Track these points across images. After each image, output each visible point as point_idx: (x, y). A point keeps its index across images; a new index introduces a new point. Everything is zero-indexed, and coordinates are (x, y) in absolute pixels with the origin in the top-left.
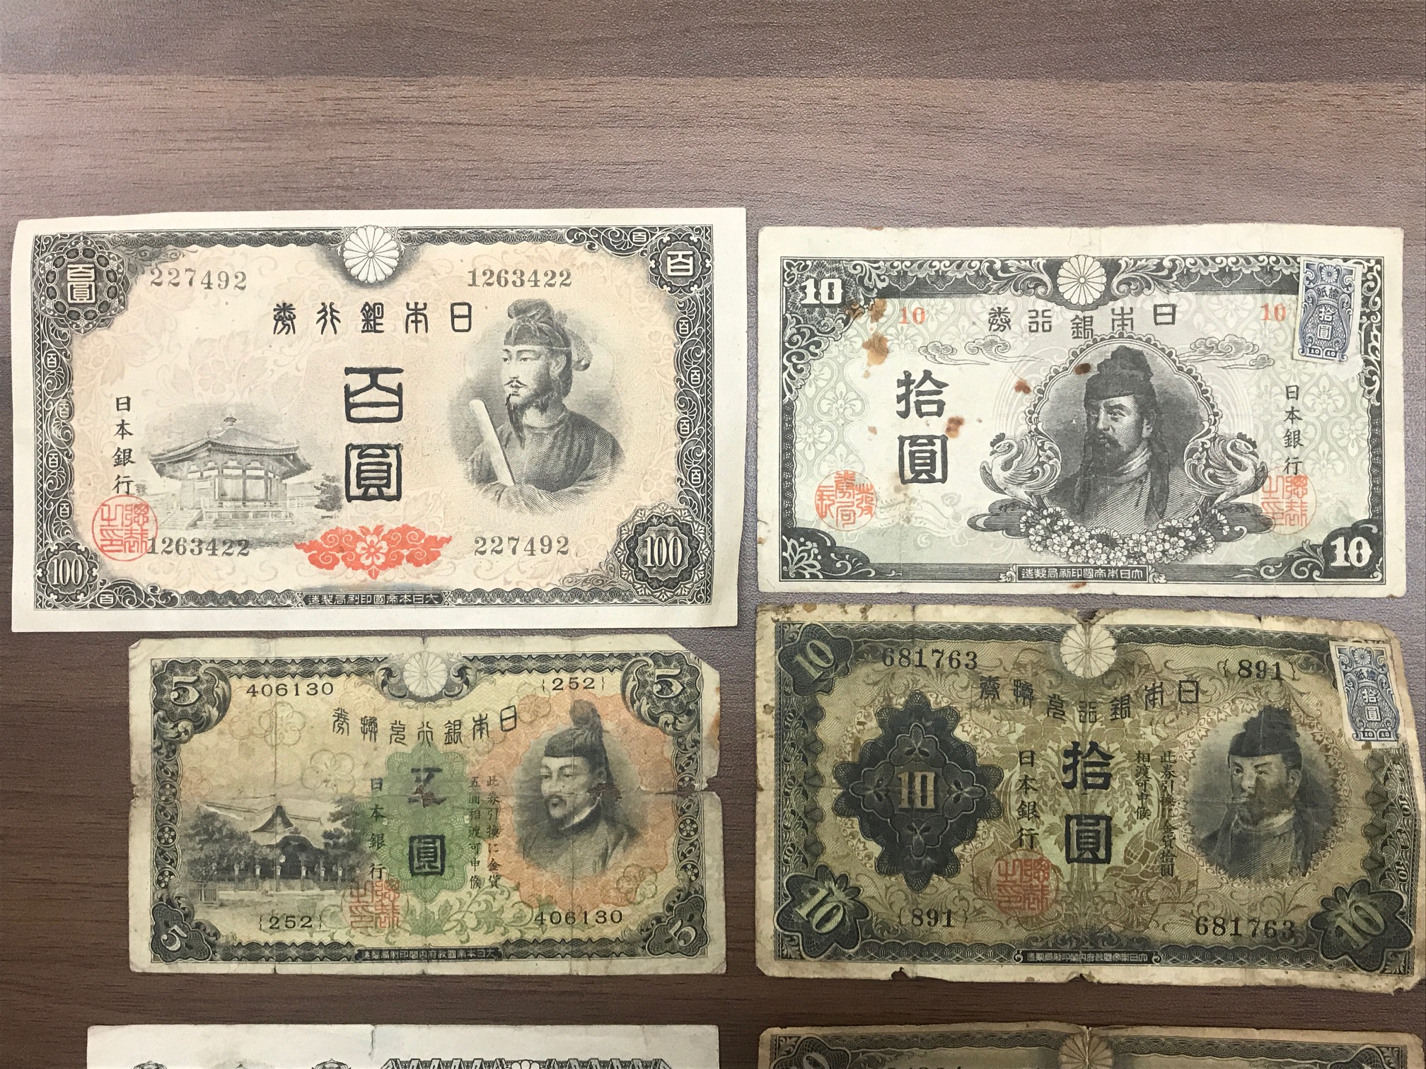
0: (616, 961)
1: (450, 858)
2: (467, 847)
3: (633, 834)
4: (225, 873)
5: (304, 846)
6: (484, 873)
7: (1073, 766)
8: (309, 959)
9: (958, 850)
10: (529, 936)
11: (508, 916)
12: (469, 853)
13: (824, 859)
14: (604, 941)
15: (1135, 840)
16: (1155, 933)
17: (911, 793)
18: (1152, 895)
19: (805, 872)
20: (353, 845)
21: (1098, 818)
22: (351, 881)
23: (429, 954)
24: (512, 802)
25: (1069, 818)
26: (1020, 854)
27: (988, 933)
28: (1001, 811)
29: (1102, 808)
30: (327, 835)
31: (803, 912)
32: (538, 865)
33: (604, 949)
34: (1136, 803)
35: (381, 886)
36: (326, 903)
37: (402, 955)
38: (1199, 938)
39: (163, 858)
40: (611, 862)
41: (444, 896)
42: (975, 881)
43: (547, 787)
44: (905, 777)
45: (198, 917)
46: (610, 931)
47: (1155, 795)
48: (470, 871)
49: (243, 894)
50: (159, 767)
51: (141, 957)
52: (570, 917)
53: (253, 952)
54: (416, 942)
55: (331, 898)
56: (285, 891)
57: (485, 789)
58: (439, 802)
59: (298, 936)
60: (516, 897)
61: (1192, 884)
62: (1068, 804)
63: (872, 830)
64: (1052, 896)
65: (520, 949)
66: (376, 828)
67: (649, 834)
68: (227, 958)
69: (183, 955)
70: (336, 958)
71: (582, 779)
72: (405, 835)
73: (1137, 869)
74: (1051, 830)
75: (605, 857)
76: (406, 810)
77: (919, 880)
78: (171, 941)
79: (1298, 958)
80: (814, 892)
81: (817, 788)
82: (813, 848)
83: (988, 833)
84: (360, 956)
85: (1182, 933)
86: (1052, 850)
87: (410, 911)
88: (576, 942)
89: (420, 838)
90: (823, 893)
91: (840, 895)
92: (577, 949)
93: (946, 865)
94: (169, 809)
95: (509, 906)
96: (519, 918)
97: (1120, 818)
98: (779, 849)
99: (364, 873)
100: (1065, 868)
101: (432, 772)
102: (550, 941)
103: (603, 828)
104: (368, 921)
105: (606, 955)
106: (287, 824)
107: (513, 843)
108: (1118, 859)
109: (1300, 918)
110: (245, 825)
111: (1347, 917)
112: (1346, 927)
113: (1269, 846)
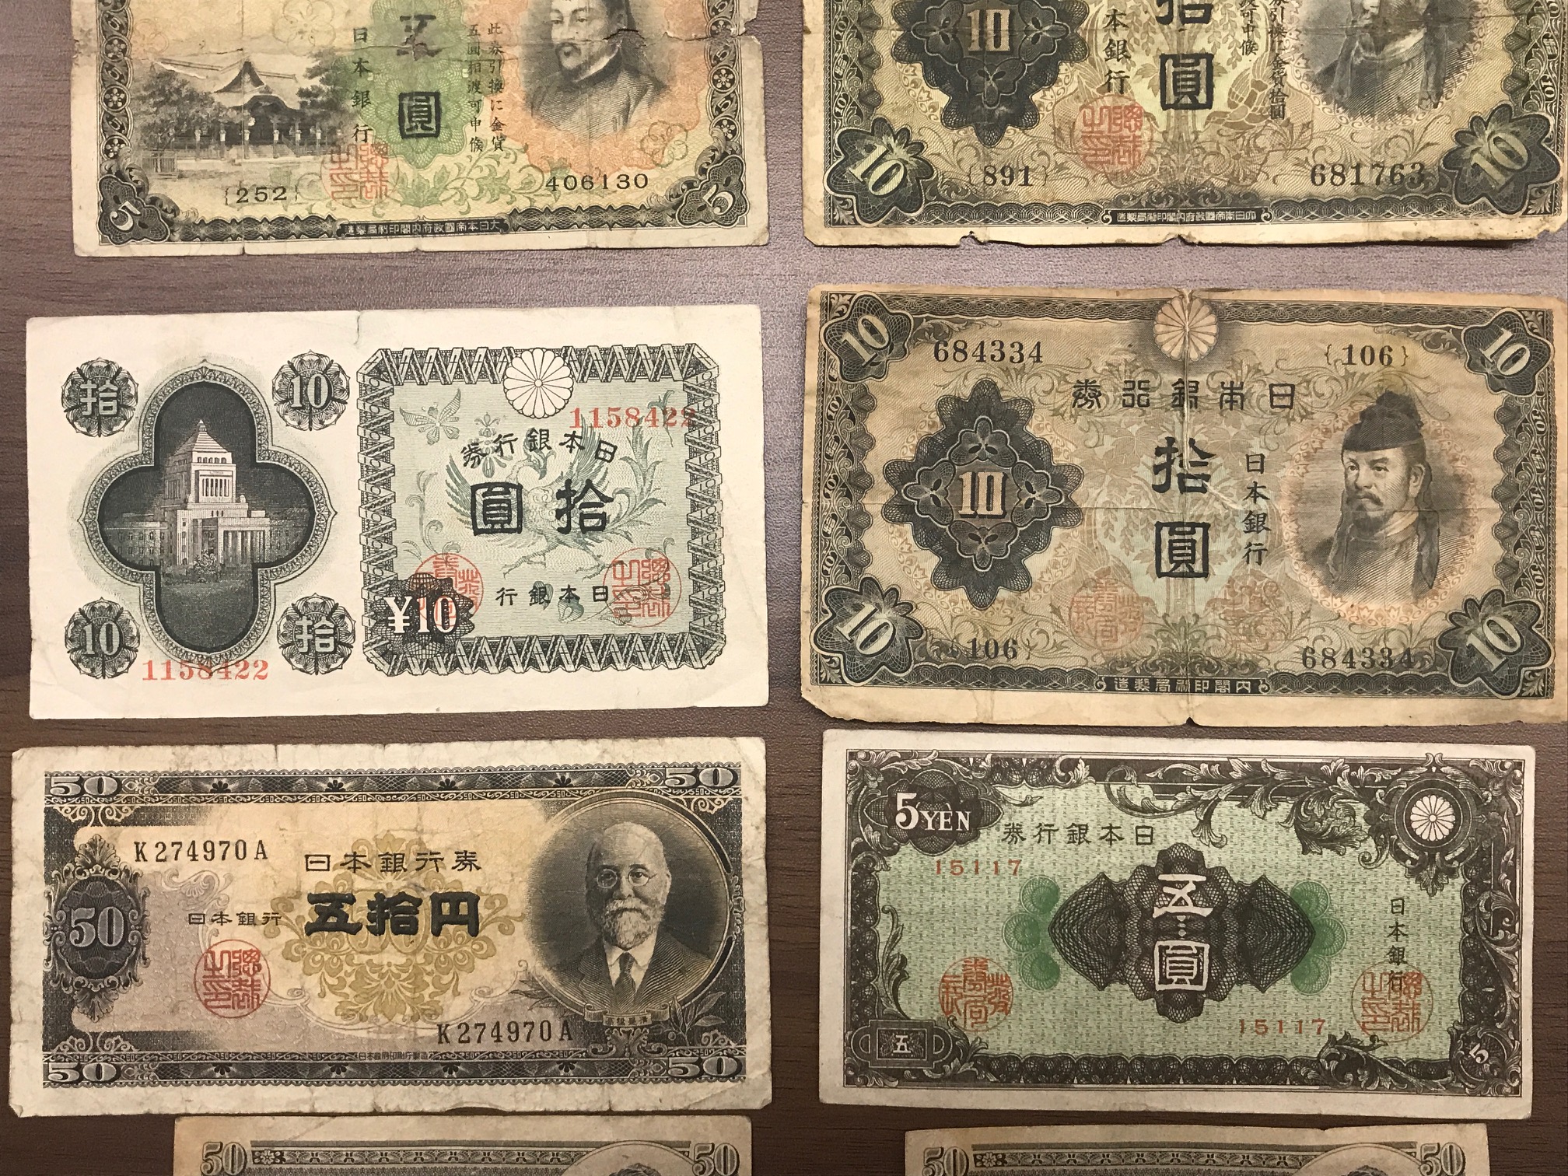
0: (640, 231)
1: (447, 117)
2: (464, 102)
3: (660, 87)
4: (184, 140)
5: (277, 106)
6: (486, 133)
8: (283, 236)
9: (1036, 97)
10: (540, 204)
11: (514, 182)
12: (468, 111)
13: (883, 111)
14: (626, 209)
15: (1240, 79)
16: (1265, 187)
17: (982, 33)
18: (1260, 142)
19: (860, 126)
20: (333, 105)
21: (1197, 57)
22: (333, 144)
23: (421, 228)
24: (517, 51)
25: (1164, 58)
26: (1108, 101)
27: (1071, 190)
28: (1085, 52)
29: (1202, 45)
30: (303, 93)
31: (858, 171)
32: (549, 125)
33: (627, 217)
34: (1242, 37)
35: (366, 150)
36: (302, 170)
37: (392, 230)
38: (1315, 190)
39: (111, 123)
40: (634, 118)
41: (440, 161)
42: (1057, 132)
43: (559, 34)
44: (975, 15)
45: (154, 190)
46: (634, 197)
47: (1262, 24)
48: (470, 132)
49: (204, 164)
50: (106, 20)
51: (87, 239)
52: (588, 181)
53: (217, 230)
54: (408, 214)
55: (307, 165)
56: (254, 158)
57: (486, 38)
58: (432, 53)
59: (271, 210)
60: (523, 159)
61: (1307, 126)
62: (1163, 41)
63: (937, 77)
64: (1144, 149)
65: (529, 219)
66: (361, 84)
67: (678, 88)
68: (187, 238)
69: (136, 235)
70: (315, 235)
71: (599, 24)
72: (394, 91)
73: (1242, 114)
74: (1143, 73)
75: (626, 113)
76: (395, 63)
77: (991, 131)
78: (122, 219)
79: (1427, 207)
80: (870, 149)
81: (873, 30)
82: (870, 98)
83: (1071, 76)
84: (342, 232)
85: (1297, 185)
86: (1145, 95)
87: (400, 179)
88: (594, 209)
89: (411, 95)
90: (880, 150)
91: (900, 152)
92: (596, 217)
93: (1023, 115)
94: (118, 69)
95: (515, 170)
96: (528, 183)
97: (1222, 56)
98: (830, 100)
99: (345, 133)
100: (1161, 116)
101: (424, 19)
102: (564, 210)
103: (624, 80)
104: (352, 190)
105: (630, 224)
106: (257, 82)
107: (519, 98)
108: (1220, 103)
109: (1431, 158)
110: (203, 83)
111: (1485, 153)
112: (1485, 165)
113: (1393, 77)
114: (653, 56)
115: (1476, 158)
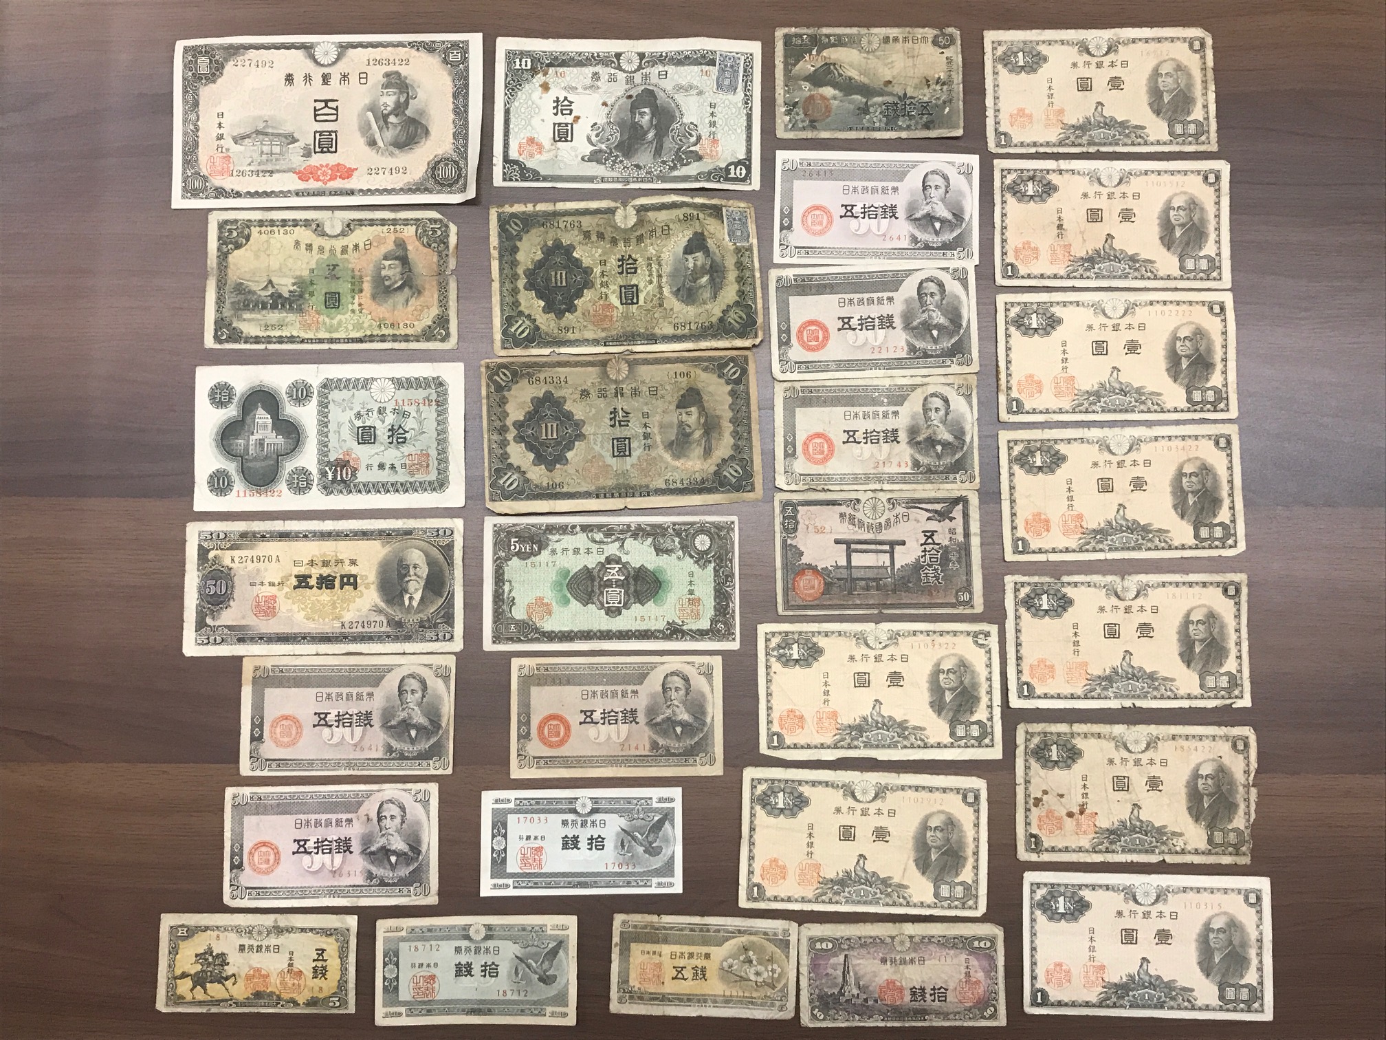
0: (411, 343)
1: (342, 301)
2: (349, 297)
3: (420, 293)
4: (246, 307)
5: (280, 296)
6: (356, 307)
7: (622, 265)
8: (281, 343)
9: (576, 302)
10: (375, 333)
11: (366, 325)
12: (350, 300)
13: (521, 308)
14: (406, 335)
15: (648, 293)
16: (657, 331)
17: (556, 279)
18: (656, 315)
19: (514, 314)
20: (301, 296)
21: (633, 286)
22: (300, 310)
23: (332, 341)
24: (369, 278)
25: (621, 287)
26: (601, 303)
27: (589, 335)
28: (593, 286)
29: (634, 282)
30: (290, 292)
31: (513, 330)
32: (380, 305)
33: (406, 338)
34: (648, 279)
35: (313, 312)
36: (288, 320)
37: (321, 341)
38: (676, 332)
39: (220, 301)
40: (410, 303)
41: (339, 317)
42: (583, 314)
43: (384, 273)
44: (553, 273)
45: (234, 325)
46: (409, 331)
47: (655, 274)
48: (350, 307)
49: (253, 316)
50: (219, 264)
51: (209, 342)
52: (392, 325)
53: (257, 340)
54: (327, 336)
55: (291, 317)
56: (271, 315)
57: (357, 273)
58: (338, 278)
59: (277, 333)
60: (369, 317)
61: (672, 309)
62: (621, 281)
63: (540, 296)
64: (615, 319)
65: (371, 338)
66: (311, 289)
67: (427, 293)
68: (246, 342)
69: (227, 341)
70: (292, 342)
71: (398, 270)
72: (323, 292)
73: (649, 306)
74: (614, 292)
75: (407, 301)
76: (325, 282)
77: (560, 315)
78: (222, 335)
79: (714, 337)
80: (517, 322)
81: (517, 280)
82: (516, 304)
83: (588, 294)
84: (302, 341)
85: (669, 330)
86: (614, 300)
87: (325, 323)
88: (394, 335)
89: (329, 293)
90: (520, 322)
91: (527, 322)
92: (395, 338)
93: (571, 308)
94: (223, 281)
95: (367, 321)
96: (371, 326)
97: (641, 286)
98: (502, 305)
99: (305, 306)
100: (620, 307)
101: (335, 266)
102: (383, 335)
103: (406, 290)
104: (306, 326)
105: (407, 341)
106: (273, 287)
107: (368, 295)
108: (641, 302)
109: (714, 320)
110: (255, 287)
111: (732, 317)
112: (732, 321)
113: (700, 291)
114: (418, 282)
115: (729, 319)
